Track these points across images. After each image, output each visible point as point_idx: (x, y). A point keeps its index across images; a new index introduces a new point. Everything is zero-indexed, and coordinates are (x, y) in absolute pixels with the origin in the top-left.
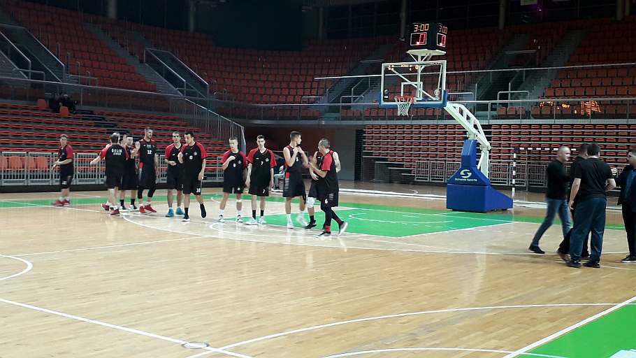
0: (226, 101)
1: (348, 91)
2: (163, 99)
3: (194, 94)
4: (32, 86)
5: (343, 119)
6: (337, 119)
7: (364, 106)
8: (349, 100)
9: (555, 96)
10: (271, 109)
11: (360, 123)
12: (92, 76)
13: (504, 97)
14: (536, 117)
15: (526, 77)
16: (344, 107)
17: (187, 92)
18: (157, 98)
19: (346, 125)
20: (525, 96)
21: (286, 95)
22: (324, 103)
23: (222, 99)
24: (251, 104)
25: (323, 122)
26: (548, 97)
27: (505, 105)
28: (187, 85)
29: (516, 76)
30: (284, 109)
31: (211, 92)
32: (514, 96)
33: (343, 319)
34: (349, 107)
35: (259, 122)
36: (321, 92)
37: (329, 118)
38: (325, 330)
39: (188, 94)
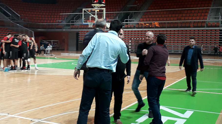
1: (73, 19)
2: (3, 21)
3: (14, 20)
5: (72, 29)
6: (69, 29)
7: (79, 24)
8: (73, 22)
9: (143, 21)
10: (44, 25)
11: (77, 30)
13: (127, 21)
14: (137, 28)
15: (134, 14)
16: (72, 25)
19: (73, 31)
20: (133, 21)
21: (50, 20)
22: (64, 23)
23: (25, 21)
24: (37, 23)
25: (64, 30)
26: (141, 21)
27: (127, 24)
28: (12, 16)
29: (131, 14)
30: (49, 25)
32: (130, 21)
33: (63, 101)
34: (73, 25)
35: (40, 30)
36: (63, 19)
37: (66, 29)
38: (55, 106)
39: (12, 20)
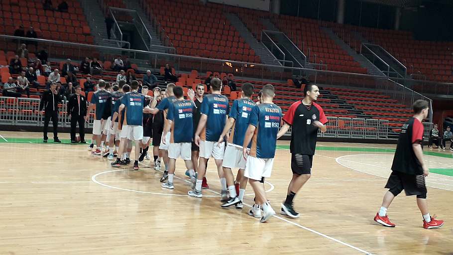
0: (420, 81)
2: (372, 79)
3: (395, 75)
4: (285, 71)
12: (324, 63)
17: (390, 74)
18: (367, 78)
23: (416, 79)
24: (440, 83)
28: (390, 69)
31: (408, 74)
